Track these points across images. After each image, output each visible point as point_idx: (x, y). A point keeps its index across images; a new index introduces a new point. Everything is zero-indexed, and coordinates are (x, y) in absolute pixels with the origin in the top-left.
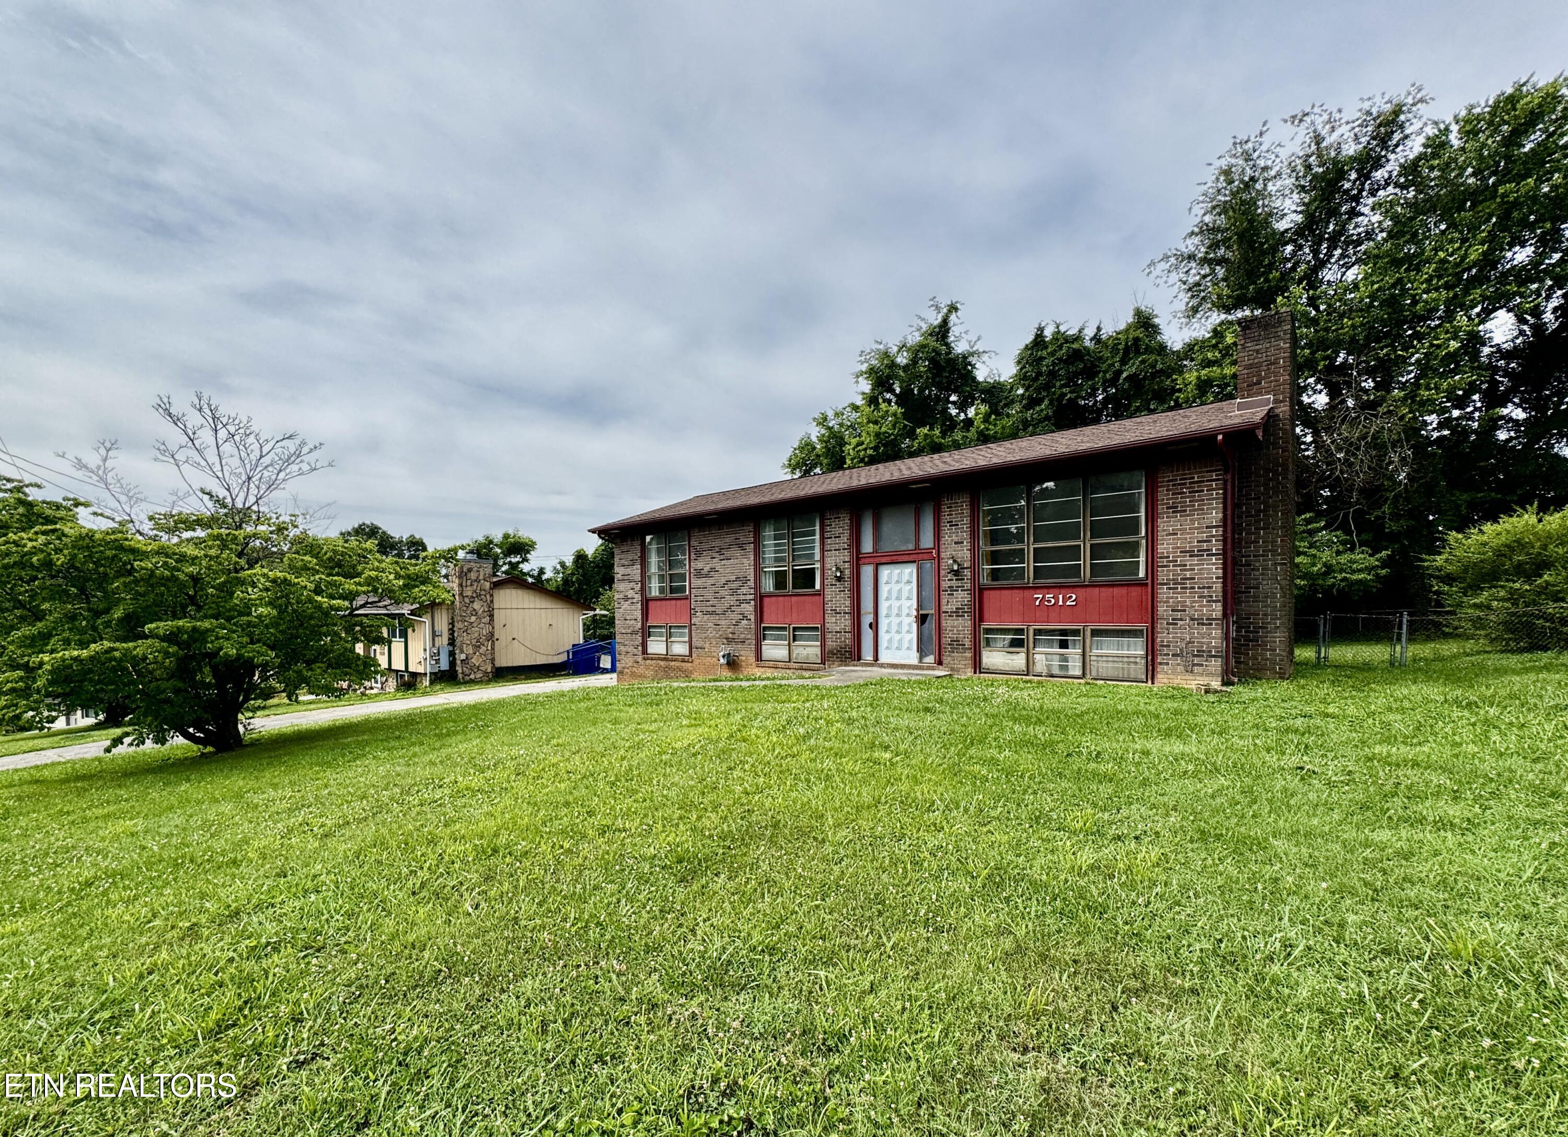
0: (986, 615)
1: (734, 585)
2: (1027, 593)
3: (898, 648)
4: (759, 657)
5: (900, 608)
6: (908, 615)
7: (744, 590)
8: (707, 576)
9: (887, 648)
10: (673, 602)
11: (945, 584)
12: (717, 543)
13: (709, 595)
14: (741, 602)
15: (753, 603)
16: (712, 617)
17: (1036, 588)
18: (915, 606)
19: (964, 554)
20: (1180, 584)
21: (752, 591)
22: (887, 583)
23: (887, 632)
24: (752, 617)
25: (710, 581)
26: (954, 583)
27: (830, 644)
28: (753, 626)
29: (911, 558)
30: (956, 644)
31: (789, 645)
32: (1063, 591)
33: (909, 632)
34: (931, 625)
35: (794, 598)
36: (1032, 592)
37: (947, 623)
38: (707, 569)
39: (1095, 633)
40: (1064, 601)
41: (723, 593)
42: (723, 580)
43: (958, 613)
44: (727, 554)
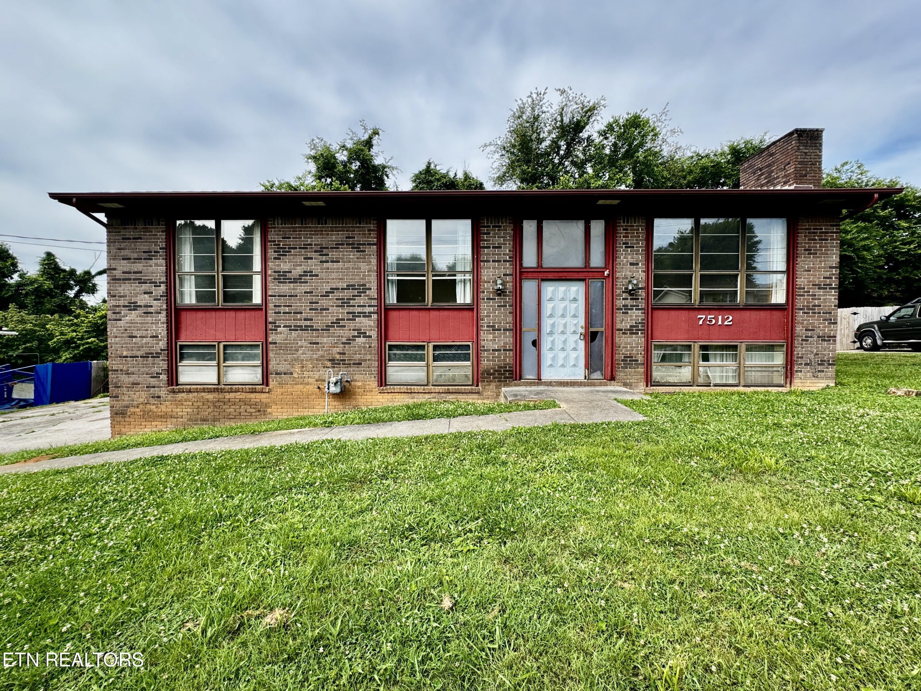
0: (656, 333)
1: (347, 294)
2: (692, 314)
3: (563, 366)
4: (382, 381)
5: (565, 325)
6: (574, 332)
7: (361, 300)
8: (295, 281)
9: (551, 366)
10: (232, 314)
11: (620, 303)
12: (316, 240)
13: (303, 305)
14: (354, 316)
15: (375, 316)
16: (305, 334)
17: (700, 310)
18: (583, 323)
19: (640, 275)
20: (811, 309)
21: (374, 302)
22: (551, 299)
23: (551, 349)
24: (374, 334)
25: (301, 288)
26: (629, 302)
27: (485, 364)
28: (375, 344)
29: (581, 276)
30: (630, 361)
31: (428, 366)
32: (721, 313)
33: (575, 349)
34: (601, 342)
35: (434, 314)
36: (696, 312)
37: (621, 340)
38: (298, 271)
39: (749, 349)
40: (723, 321)
41: (324, 302)
42: (327, 288)
43: (632, 330)
44: (333, 254)
